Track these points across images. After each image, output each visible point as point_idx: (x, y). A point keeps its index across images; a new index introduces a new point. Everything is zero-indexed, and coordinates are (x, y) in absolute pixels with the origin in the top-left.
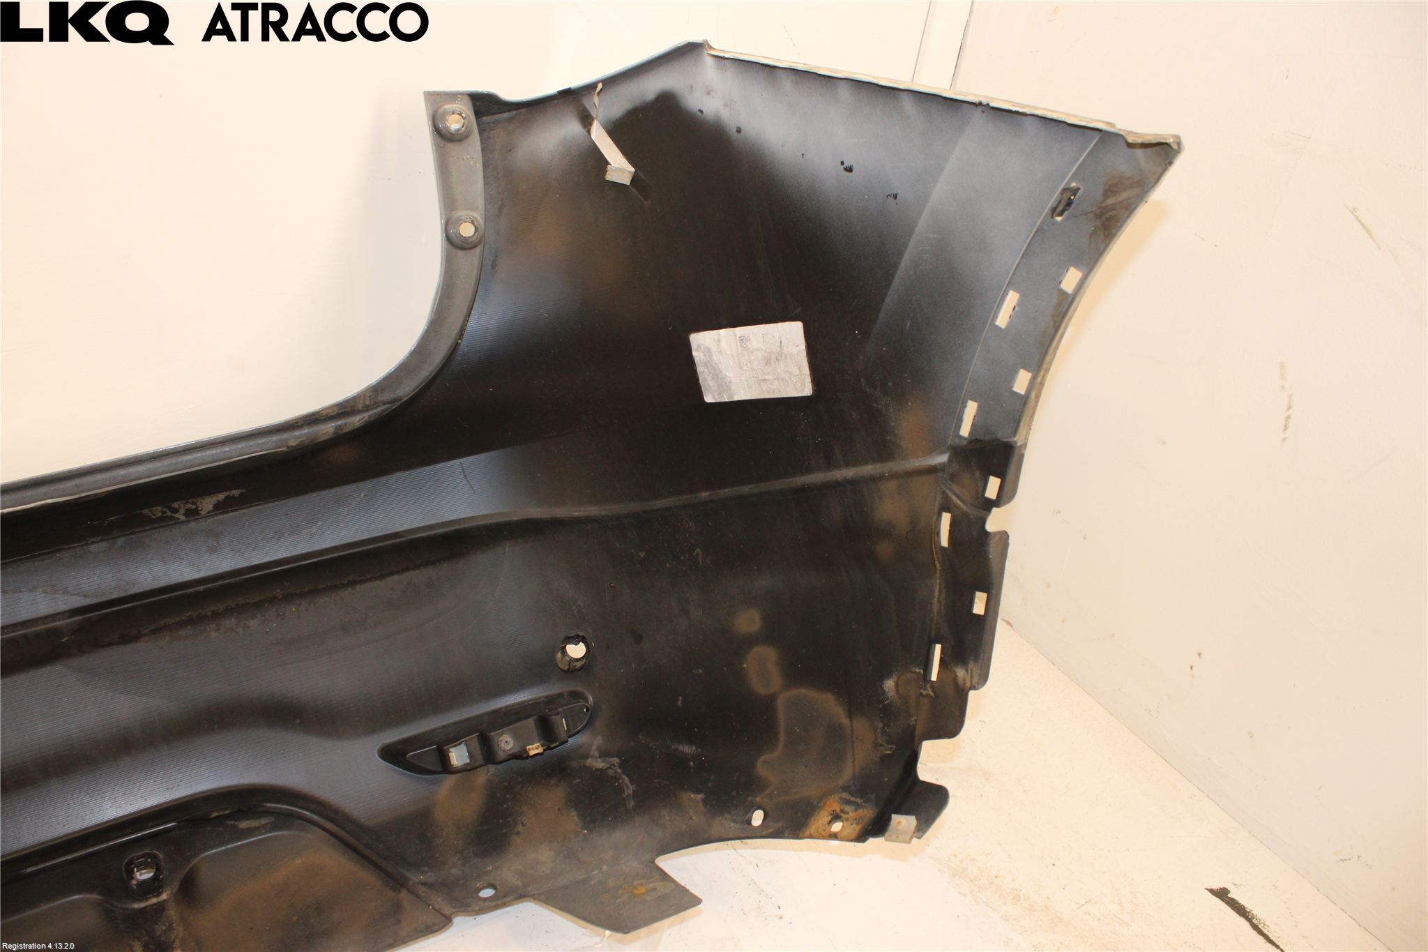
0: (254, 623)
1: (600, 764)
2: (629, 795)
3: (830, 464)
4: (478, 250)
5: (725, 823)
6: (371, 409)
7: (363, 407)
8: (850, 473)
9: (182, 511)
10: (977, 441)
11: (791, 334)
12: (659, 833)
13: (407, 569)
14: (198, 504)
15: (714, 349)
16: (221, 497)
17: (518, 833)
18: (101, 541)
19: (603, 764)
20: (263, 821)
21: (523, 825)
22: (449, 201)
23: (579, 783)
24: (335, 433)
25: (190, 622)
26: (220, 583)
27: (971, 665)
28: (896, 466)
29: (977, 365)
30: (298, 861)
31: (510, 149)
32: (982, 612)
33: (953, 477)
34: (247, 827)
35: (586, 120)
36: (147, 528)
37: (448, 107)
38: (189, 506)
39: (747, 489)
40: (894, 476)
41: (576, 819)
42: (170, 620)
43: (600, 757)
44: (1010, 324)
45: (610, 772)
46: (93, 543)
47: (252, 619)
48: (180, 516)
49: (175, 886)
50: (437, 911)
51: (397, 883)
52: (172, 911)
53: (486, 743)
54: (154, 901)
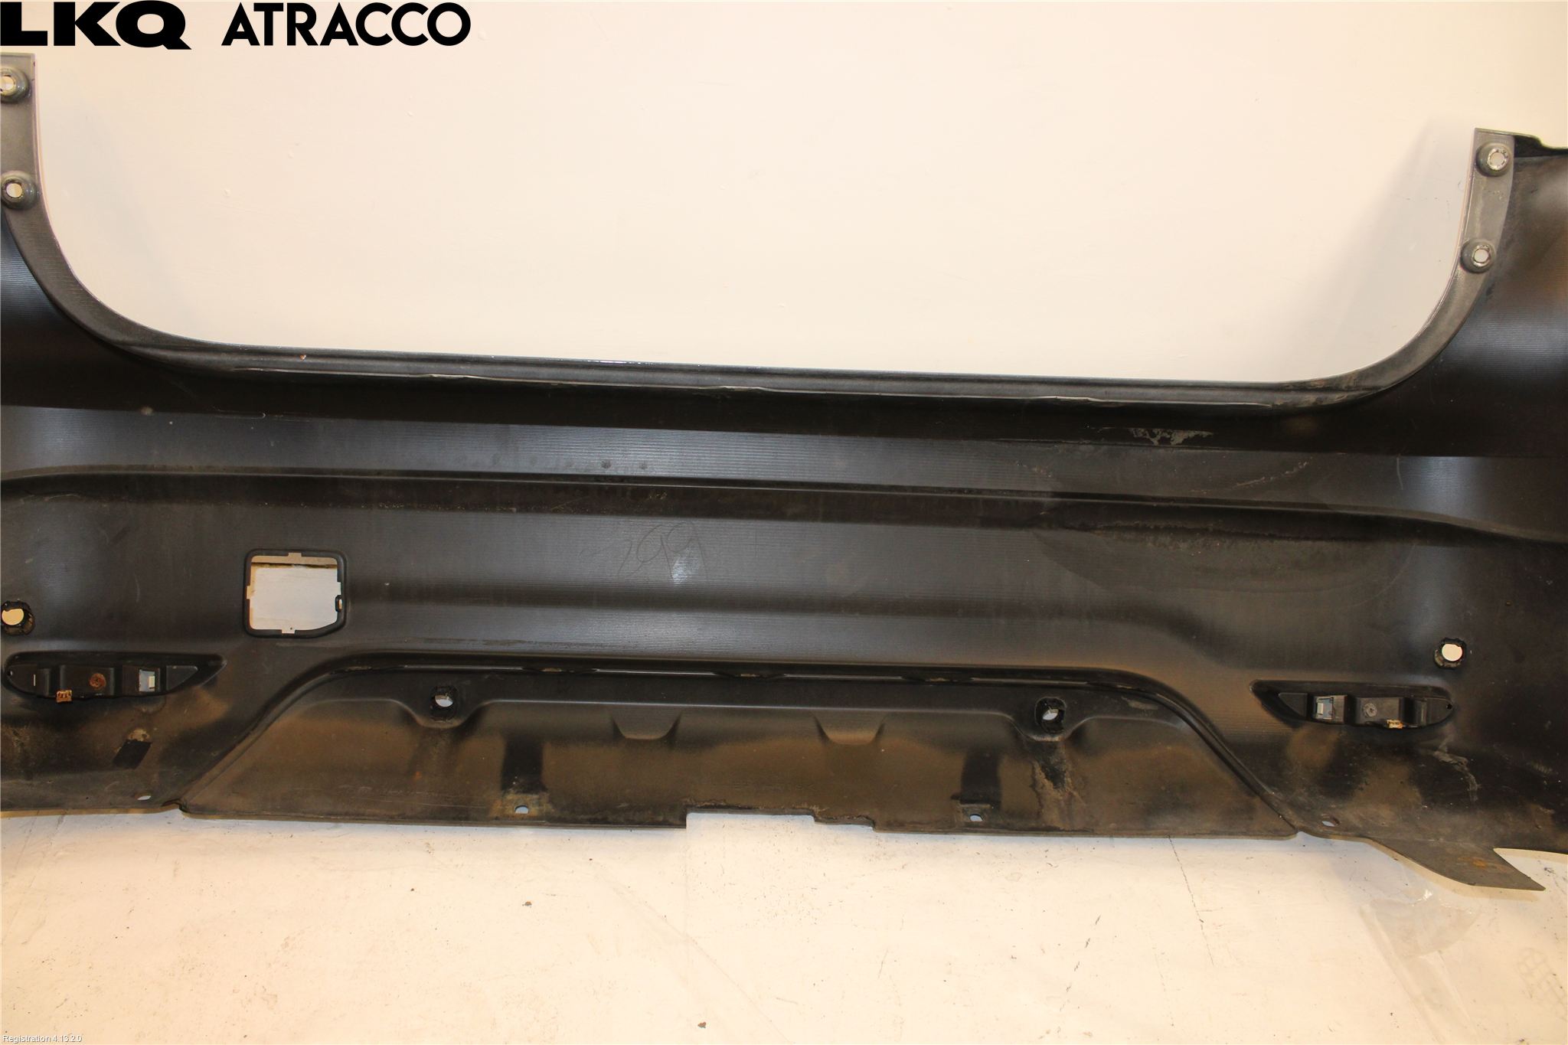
0: (1183, 546)
1: (1447, 758)
2: (1473, 792)
4: (1484, 276)
6: (1352, 391)
7: (1346, 387)
9: (1159, 437)
12: (1501, 830)
13: (1320, 539)
14: (1173, 435)
16: (1192, 434)
17: (1362, 789)
18: (1090, 444)
19: (1450, 760)
20: (1149, 707)
21: (1366, 784)
23: (1423, 768)
24: (1315, 403)
25: (1136, 529)
26: (1172, 504)
30: (1169, 748)
31: (1538, 190)
34: (1136, 707)
36: (1126, 443)
37: (1493, 145)
38: (1165, 434)
41: (1418, 794)
42: (1120, 523)
43: (1448, 753)
45: (1457, 768)
46: (1084, 444)
47: (1184, 542)
48: (1155, 441)
49: (1067, 733)
50: (1288, 822)
51: (1253, 790)
52: (1062, 751)
53: (1351, 706)
54: (1048, 738)
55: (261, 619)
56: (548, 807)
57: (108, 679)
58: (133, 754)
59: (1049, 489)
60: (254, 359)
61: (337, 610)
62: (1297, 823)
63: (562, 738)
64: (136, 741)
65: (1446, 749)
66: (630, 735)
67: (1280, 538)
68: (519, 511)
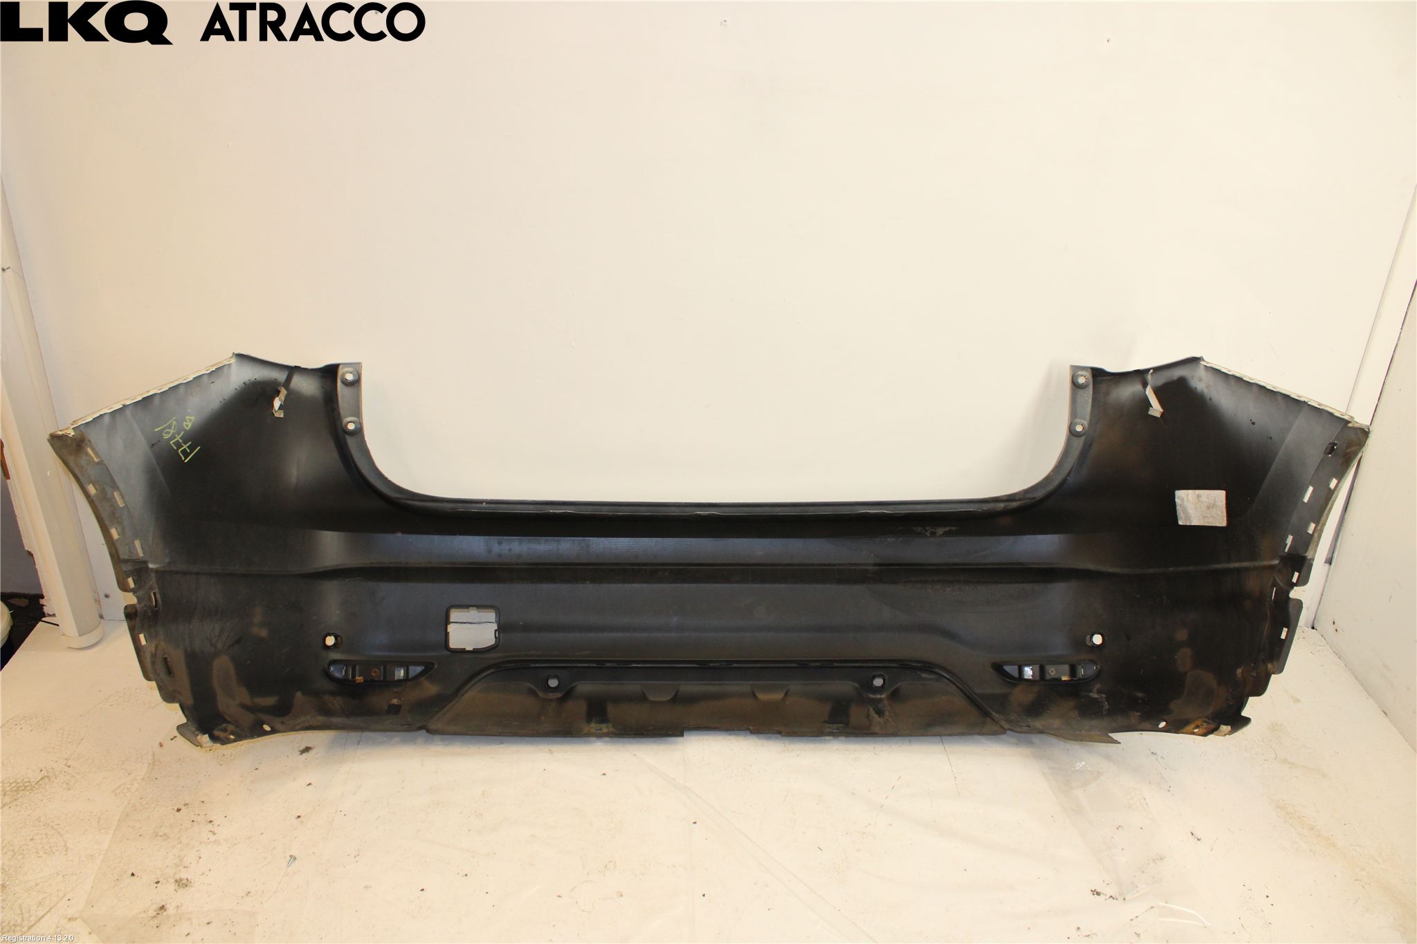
0: (948, 590)
2: (1105, 709)
3: (1229, 560)
4: (1083, 438)
5: (1147, 725)
6: (1022, 500)
7: (1018, 499)
8: (1237, 565)
9: (929, 532)
10: (1290, 554)
11: (1219, 496)
12: (1114, 725)
13: (1023, 582)
14: (937, 530)
15: (1185, 499)
16: (947, 529)
17: (1047, 713)
18: (892, 537)
19: (1097, 696)
20: (932, 676)
21: (1050, 711)
22: (1074, 414)
23: (1082, 701)
24: (1004, 508)
27: (1275, 662)
28: (1257, 564)
29: (1294, 519)
30: (943, 697)
31: (1107, 394)
32: (1284, 638)
33: (1280, 571)
34: (925, 677)
35: (1145, 385)
37: (1080, 373)
38: (933, 530)
39: (1191, 568)
40: (1255, 568)
41: (1076, 713)
43: (1097, 693)
44: (1308, 501)
45: (1100, 700)
46: (888, 537)
48: (928, 534)
49: (890, 692)
50: (1001, 727)
51: (986, 714)
52: (886, 702)
53: (1042, 670)
54: (878, 696)
55: (454, 643)
56: (611, 729)
57: (380, 671)
58: (395, 710)
59: (872, 562)
60: (460, 505)
61: (496, 637)
62: (1006, 726)
63: (618, 699)
64: (394, 704)
65: (1096, 691)
66: (651, 698)
67: (1001, 583)
68: (591, 583)
